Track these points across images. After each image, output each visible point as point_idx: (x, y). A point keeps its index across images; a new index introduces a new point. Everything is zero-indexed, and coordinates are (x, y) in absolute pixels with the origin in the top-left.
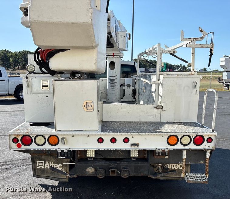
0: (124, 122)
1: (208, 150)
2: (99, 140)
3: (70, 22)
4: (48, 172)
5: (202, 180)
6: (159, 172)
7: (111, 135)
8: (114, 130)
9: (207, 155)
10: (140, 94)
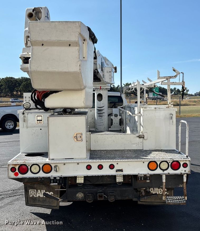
0: (110, 150)
1: (184, 174)
2: (88, 166)
3: (63, 71)
4: (40, 201)
5: (181, 202)
6: (142, 195)
7: (98, 162)
8: (100, 158)
9: (184, 179)
10: (126, 124)
